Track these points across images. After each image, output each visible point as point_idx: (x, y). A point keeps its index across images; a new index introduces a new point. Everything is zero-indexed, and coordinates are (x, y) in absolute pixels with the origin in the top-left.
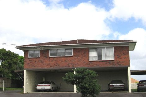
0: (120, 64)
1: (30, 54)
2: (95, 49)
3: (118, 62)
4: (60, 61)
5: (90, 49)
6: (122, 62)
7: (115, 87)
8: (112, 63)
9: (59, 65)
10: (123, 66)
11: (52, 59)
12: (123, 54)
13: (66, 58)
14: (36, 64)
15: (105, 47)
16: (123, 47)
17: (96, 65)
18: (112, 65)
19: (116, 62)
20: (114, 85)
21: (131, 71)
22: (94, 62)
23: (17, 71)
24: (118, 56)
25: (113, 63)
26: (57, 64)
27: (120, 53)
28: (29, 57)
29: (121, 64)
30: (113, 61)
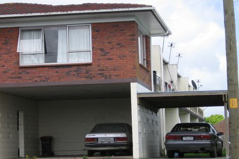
2: (38, 30)
3: (103, 70)
5: (23, 31)
6: (115, 69)
7: (99, 142)
8: (84, 71)
10: (115, 80)
12: (118, 44)
15: (65, 26)
16: (117, 26)
17: (38, 79)
18: (84, 79)
19: (97, 68)
20: (97, 138)
21: (138, 94)
22: (34, 70)
24: (102, 50)
25: (87, 72)
27: (110, 43)
29: (110, 76)
30: (88, 67)
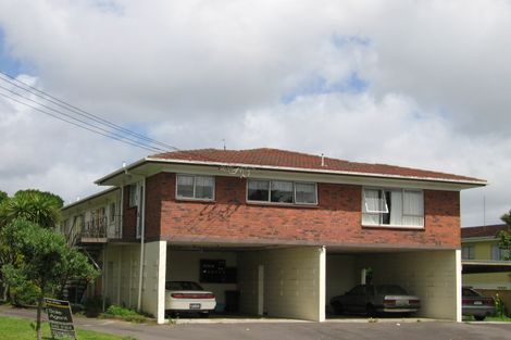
0: (437, 240)
1: (179, 186)
3: (434, 236)
4: (281, 221)
5: (366, 190)
6: (443, 236)
9: (276, 233)
10: (444, 246)
11: (257, 210)
12: (447, 212)
13: (300, 211)
14: (203, 225)
15: (401, 189)
16: (446, 194)
17: (378, 240)
18: (419, 244)
19: (430, 234)
23: (91, 240)
25: (421, 237)
26: (270, 227)
27: (440, 210)
28: (179, 197)
29: (440, 242)
30: (422, 232)
